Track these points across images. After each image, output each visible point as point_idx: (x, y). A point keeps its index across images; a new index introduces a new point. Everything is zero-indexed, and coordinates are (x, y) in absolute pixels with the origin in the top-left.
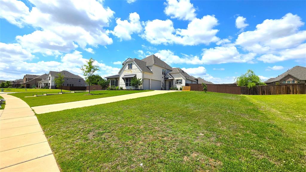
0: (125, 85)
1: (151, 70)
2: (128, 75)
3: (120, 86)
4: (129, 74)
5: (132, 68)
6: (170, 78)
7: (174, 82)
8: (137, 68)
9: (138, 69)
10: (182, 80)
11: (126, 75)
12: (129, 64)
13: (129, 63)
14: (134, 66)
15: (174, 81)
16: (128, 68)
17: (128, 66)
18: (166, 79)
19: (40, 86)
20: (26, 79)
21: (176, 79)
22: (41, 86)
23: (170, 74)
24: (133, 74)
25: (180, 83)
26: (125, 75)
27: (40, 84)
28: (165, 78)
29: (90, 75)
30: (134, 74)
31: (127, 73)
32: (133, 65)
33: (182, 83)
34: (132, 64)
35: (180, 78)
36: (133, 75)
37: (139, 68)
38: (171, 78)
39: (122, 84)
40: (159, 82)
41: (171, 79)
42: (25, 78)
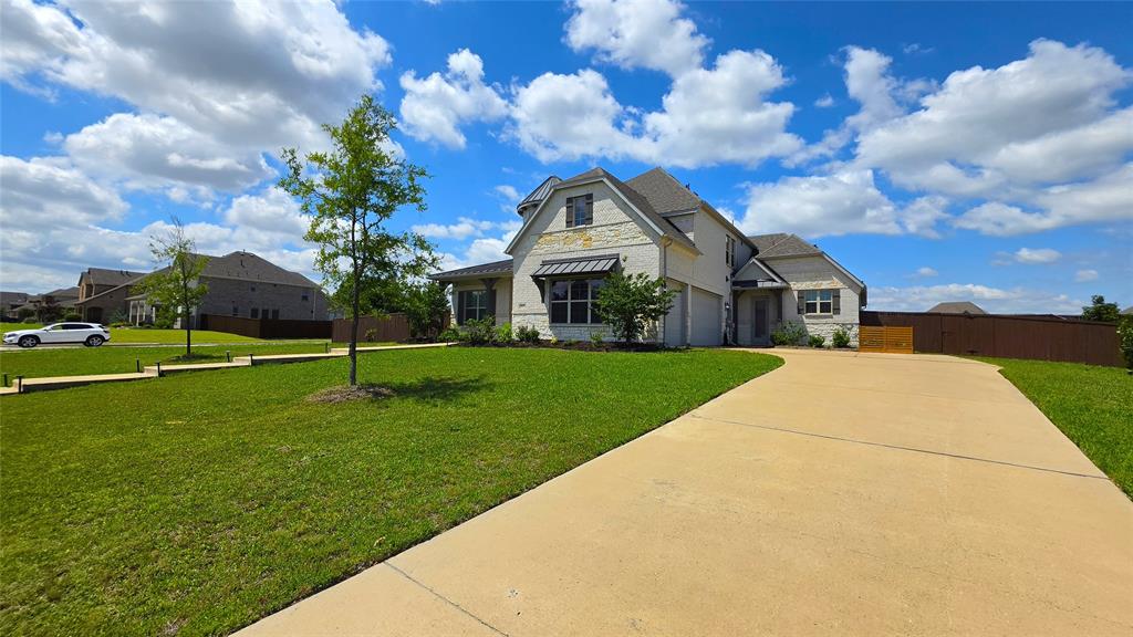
0: (547, 318)
1: (691, 236)
2: (570, 261)
3: (517, 323)
4: (574, 256)
5: (590, 220)
6: (769, 284)
7: (790, 305)
8: (623, 217)
9: (633, 225)
10: (836, 294)
11: (552, 263)
12: (569, 200)
13: (574, 194)
14: (604, 210)
15: (786, 297)
16: (569, 223)
17: (564, 209)
18: (741, 288)
19: (134, 317)
20: (89, 286)
21: (796, 286)
22: (141, 316)
23: (762, 262)
24: (601, 253)
25: (825, 308)
26: (544, 264)
27: (135, 307)
28: (734, 283)
29: (358, 237)
30: (608, 252)
31: (562, 246)
32: (595, 204)
33: (837, 311)
34: (590, 197)
35: (825, 285)
36: (600, 258)
37: (636, 219)
38: (775, 284)
39: (527, 309)
40: (714, 302)
41: (771, 289)
42: (83, 284)
